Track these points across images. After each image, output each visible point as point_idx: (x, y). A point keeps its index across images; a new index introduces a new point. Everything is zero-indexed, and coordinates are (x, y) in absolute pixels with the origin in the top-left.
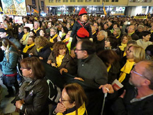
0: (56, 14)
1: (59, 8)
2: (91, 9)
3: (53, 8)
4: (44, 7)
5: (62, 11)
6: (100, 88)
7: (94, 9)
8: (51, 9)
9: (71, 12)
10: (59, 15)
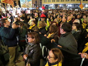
0: (48, 9)
1: (50, 5)
3: (46, 5)
4: (41, 5)
5: (51, 7)
7: (71, 6)
9: (57, 7)
10: (49, 9)
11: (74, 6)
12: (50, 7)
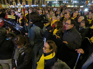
1: (53, 2)
2: (74, 2)
6: (76, 50)
7: (76, 2)
8: (48, 2)
9: (61, 4)
10: (53, 6)
11: (80, 2)
12: (53, 4)
